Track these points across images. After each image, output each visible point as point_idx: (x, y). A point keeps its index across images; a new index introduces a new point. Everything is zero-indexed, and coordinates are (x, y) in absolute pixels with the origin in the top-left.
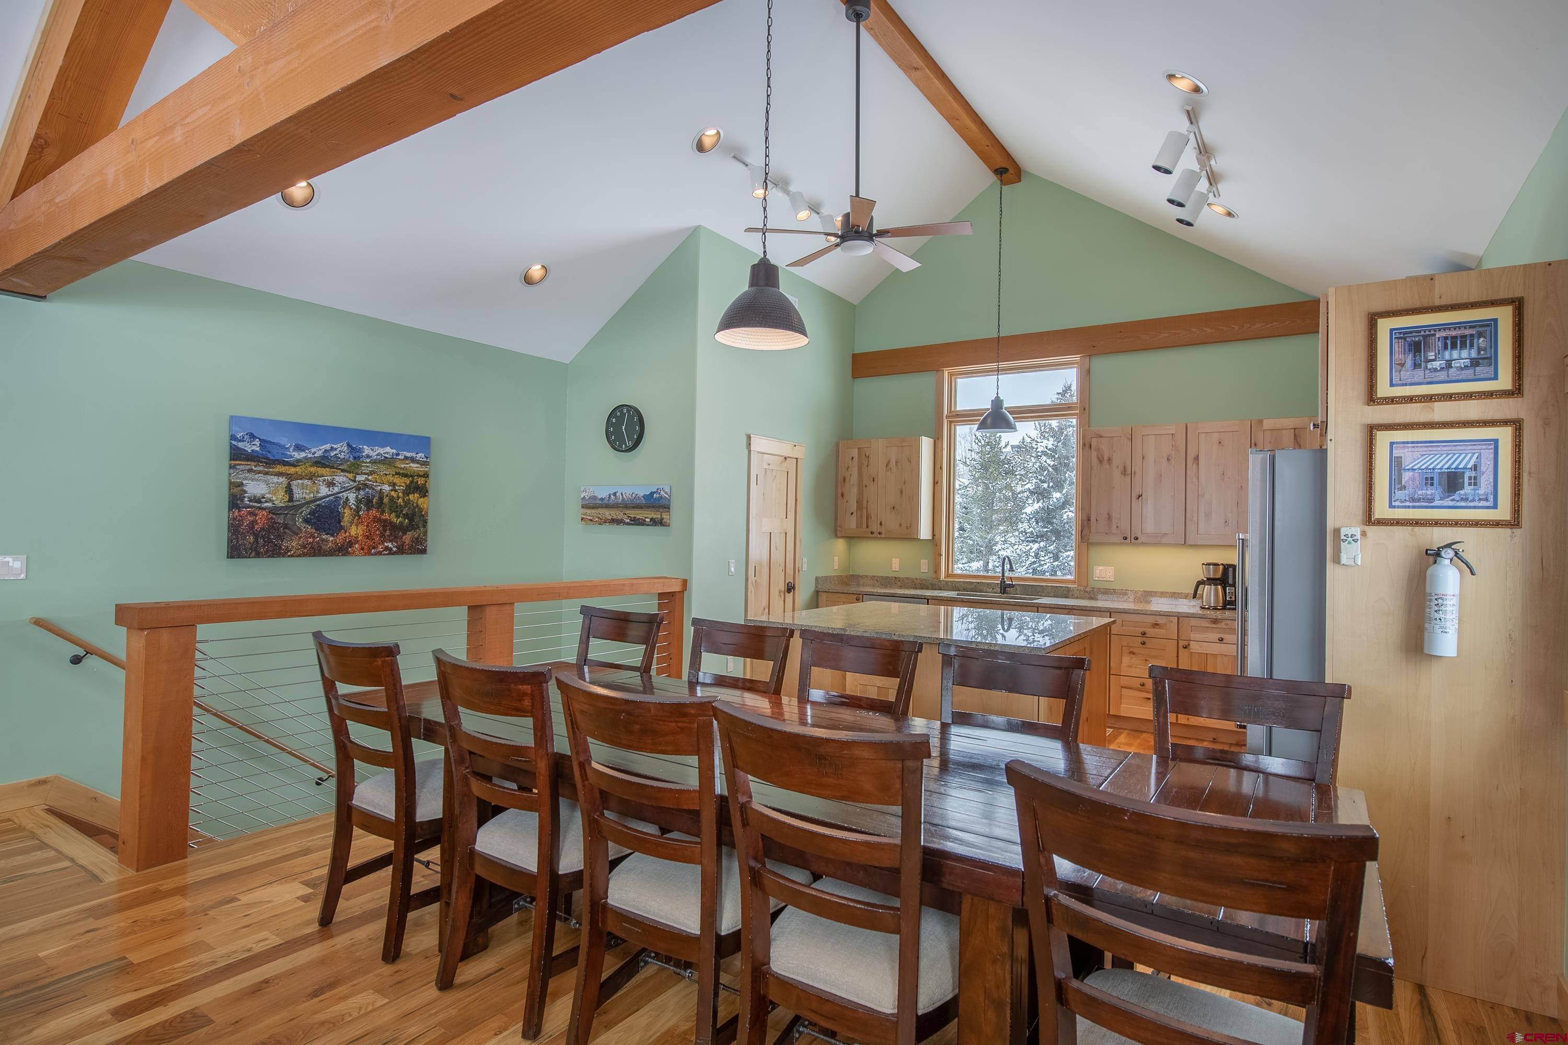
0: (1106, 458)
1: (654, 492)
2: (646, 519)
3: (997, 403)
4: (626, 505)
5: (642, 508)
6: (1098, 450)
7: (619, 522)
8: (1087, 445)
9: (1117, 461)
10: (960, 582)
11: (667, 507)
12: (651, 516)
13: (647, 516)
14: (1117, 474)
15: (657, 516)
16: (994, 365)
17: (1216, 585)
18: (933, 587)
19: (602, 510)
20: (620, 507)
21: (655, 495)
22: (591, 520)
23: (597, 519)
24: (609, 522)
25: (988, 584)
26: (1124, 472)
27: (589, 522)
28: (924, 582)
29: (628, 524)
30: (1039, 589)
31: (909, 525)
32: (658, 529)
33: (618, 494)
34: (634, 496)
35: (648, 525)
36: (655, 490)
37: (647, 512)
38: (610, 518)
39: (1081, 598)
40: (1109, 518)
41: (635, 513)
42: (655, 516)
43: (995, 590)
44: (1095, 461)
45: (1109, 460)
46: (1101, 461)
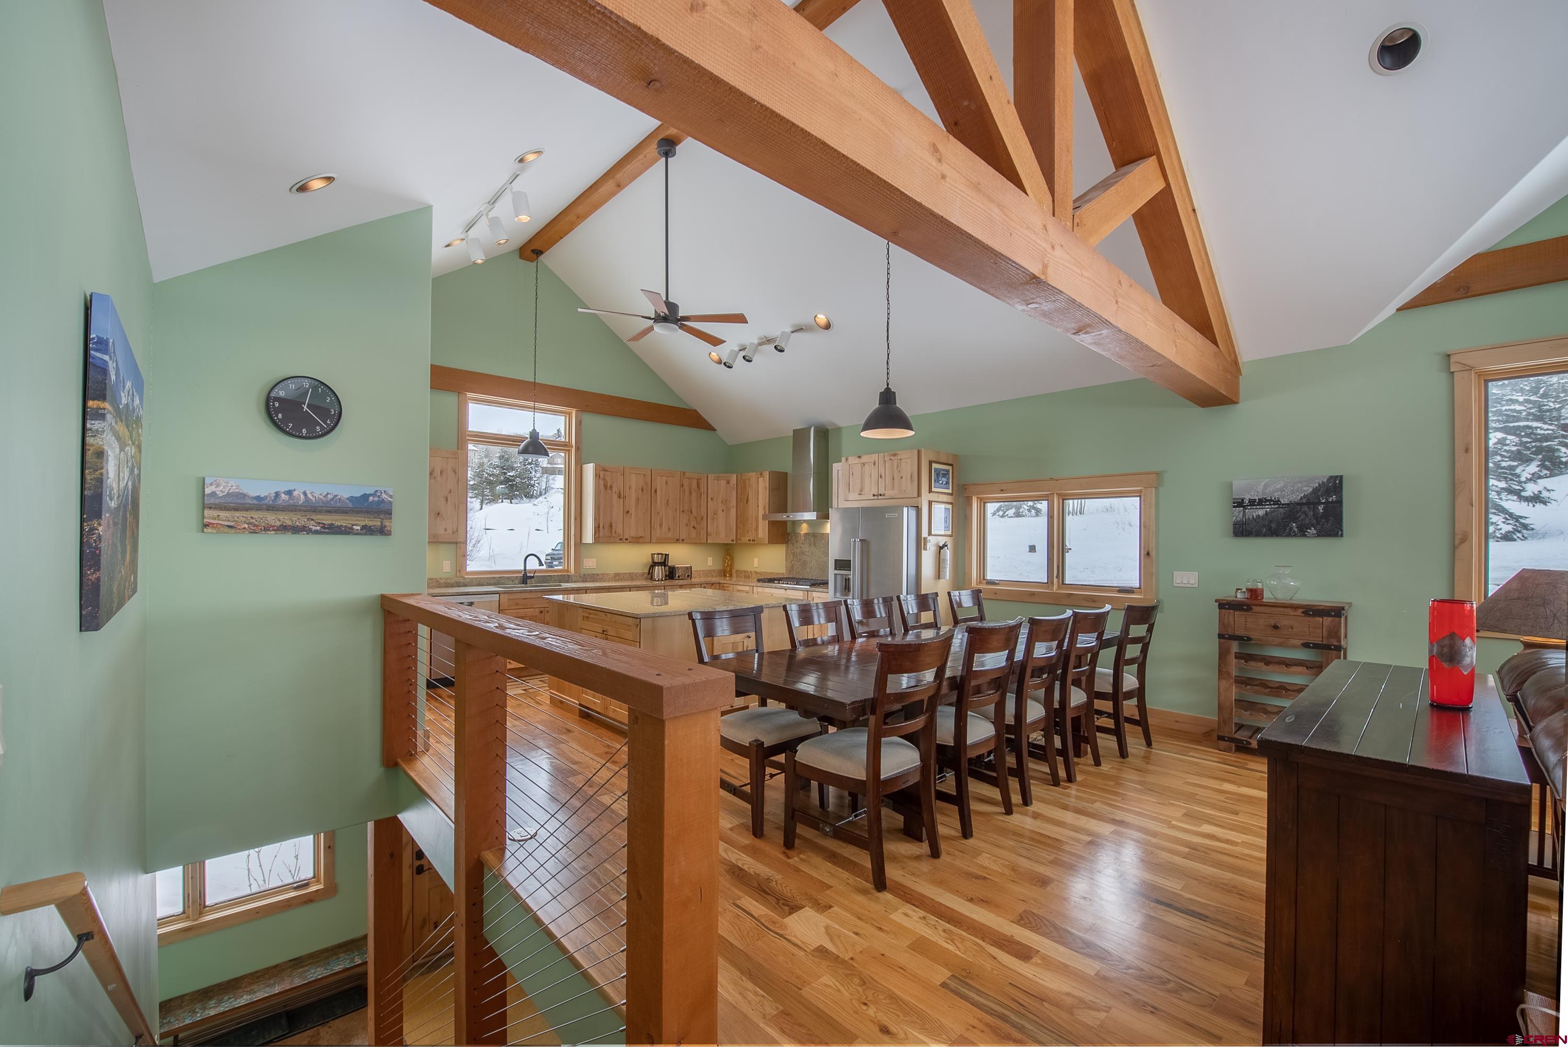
0: (609, 485)
1: (370, 495)
2: (354, 527)
3: (534, 435)
4: (311, 508)
5: (346, 513)
6: (604, 480)
7: (296, 530)
8: (598, 475)
9: (614, 489)
10: (484, 578)
11: (389, 513)
12: (363, 523)
13: (354, 523)
14: (615, 496)
15: (376, 523)
16: (531, 404)
17: (661, 566)
18: (458, 585)
19: (260, 513)
20: (300, 510)
21: (371, 498)
22: (230, 527)
23: (246, 526)
24: (273, 530)
25: (509, 578)
26: (619, 497)
27: (227, 530)
28: (449, 581)
29: (316, 532)
30: (549, 578)
31: (455, 530)
32: (377, 540)
33: (295, 493)
34: (330, 497)
35: (357, 534)
36: (372, 492)
37: (356, 518)
38: (278, 524)
39: (577, 582)
40: (611, 526)
41: (328, 519)
42: (370, 523)
43: (514, 582)
44: (602, 487)
45: (611, 487)
46: (606, 487)
